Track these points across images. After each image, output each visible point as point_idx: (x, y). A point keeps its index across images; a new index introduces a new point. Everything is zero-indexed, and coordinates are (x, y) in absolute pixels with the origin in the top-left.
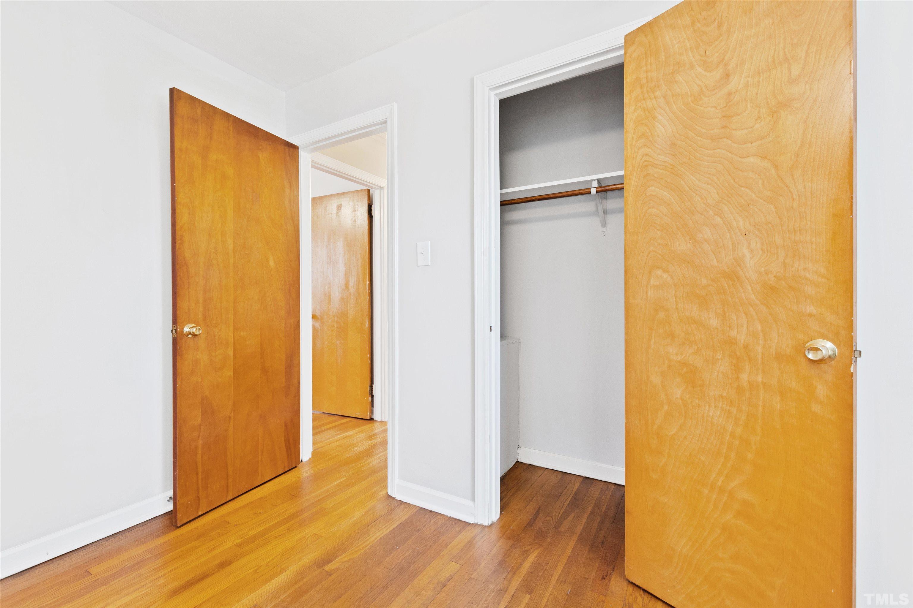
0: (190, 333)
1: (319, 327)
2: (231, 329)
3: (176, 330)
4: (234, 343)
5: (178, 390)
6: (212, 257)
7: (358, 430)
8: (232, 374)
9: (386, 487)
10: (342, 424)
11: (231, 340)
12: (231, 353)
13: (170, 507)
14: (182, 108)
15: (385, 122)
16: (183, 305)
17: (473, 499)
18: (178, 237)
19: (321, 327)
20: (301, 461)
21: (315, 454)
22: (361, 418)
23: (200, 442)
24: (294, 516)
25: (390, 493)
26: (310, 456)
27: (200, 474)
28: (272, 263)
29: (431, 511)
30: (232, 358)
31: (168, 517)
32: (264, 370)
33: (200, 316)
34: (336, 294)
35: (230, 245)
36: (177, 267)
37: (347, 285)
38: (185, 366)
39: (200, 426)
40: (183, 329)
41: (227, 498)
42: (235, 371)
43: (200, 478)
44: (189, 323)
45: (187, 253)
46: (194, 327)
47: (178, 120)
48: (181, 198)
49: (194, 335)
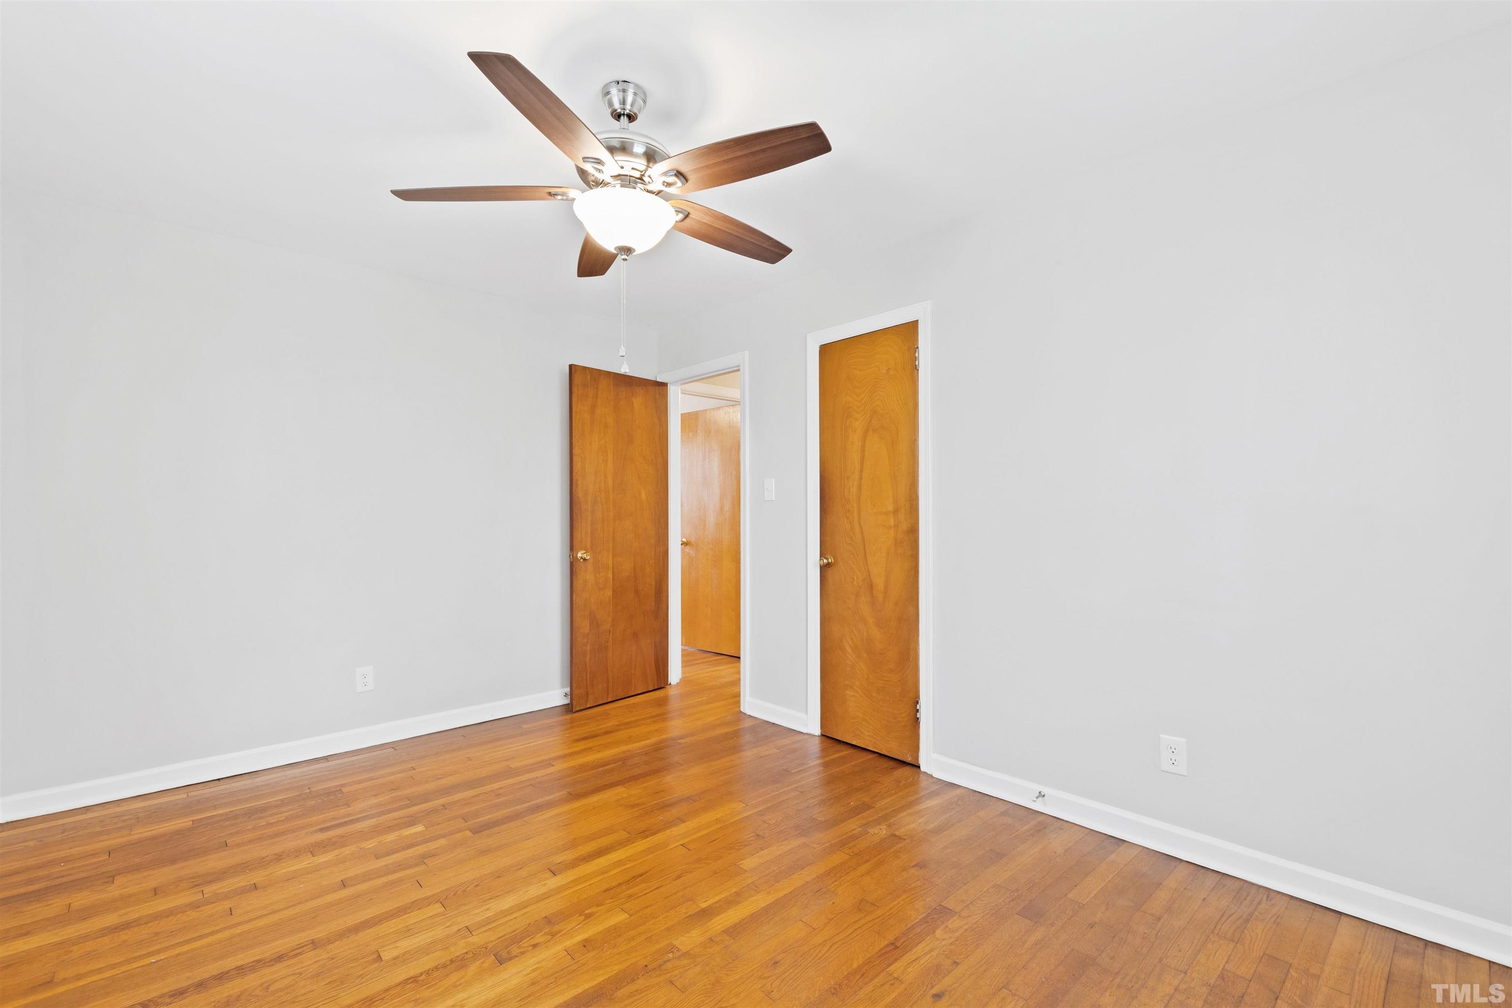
0: (582, 558)
1: (694, 555)
2: (611, 555)
3: (573, 555)
4: (613, 568)
5: (574, 603)
6: (597, 495)
7: (730, 666)
8: (611, 594)
9: (739, 706)
10: (716, 660)
11: (611, 565)
12: (611, 576)
13: (566, 701)
14: (577, 379)
15: (739, 366)
16: (577, 535)
17: (807, 713)
18: (574, 481)
19: (695, 555)
20: (669, 683)
21: (684, 681)
22: (736, 656)
23: (588, 648)
24: (660, 715)
25: (742, 710)
26: (678, 681)
27: (588, 674)
28: (643, 496)
29: (773, 724)
30: (612, 579)
31: (564, 707)
32: (637, 592)
33: (589, 545)
34: (711, 519)
35: (610, 483)
36: (574, 505)
37: (722, 509)
38: (578, 584)
39: (588, 634)
40: (577, 554)
41: (607, 699)
42: (614, 591)
43: (588, 677)
44: (581, 550)
45: (579, 494)
46: (584, 553)
47: (575, 389)
48: (576, 451)
49: (585, 560)
